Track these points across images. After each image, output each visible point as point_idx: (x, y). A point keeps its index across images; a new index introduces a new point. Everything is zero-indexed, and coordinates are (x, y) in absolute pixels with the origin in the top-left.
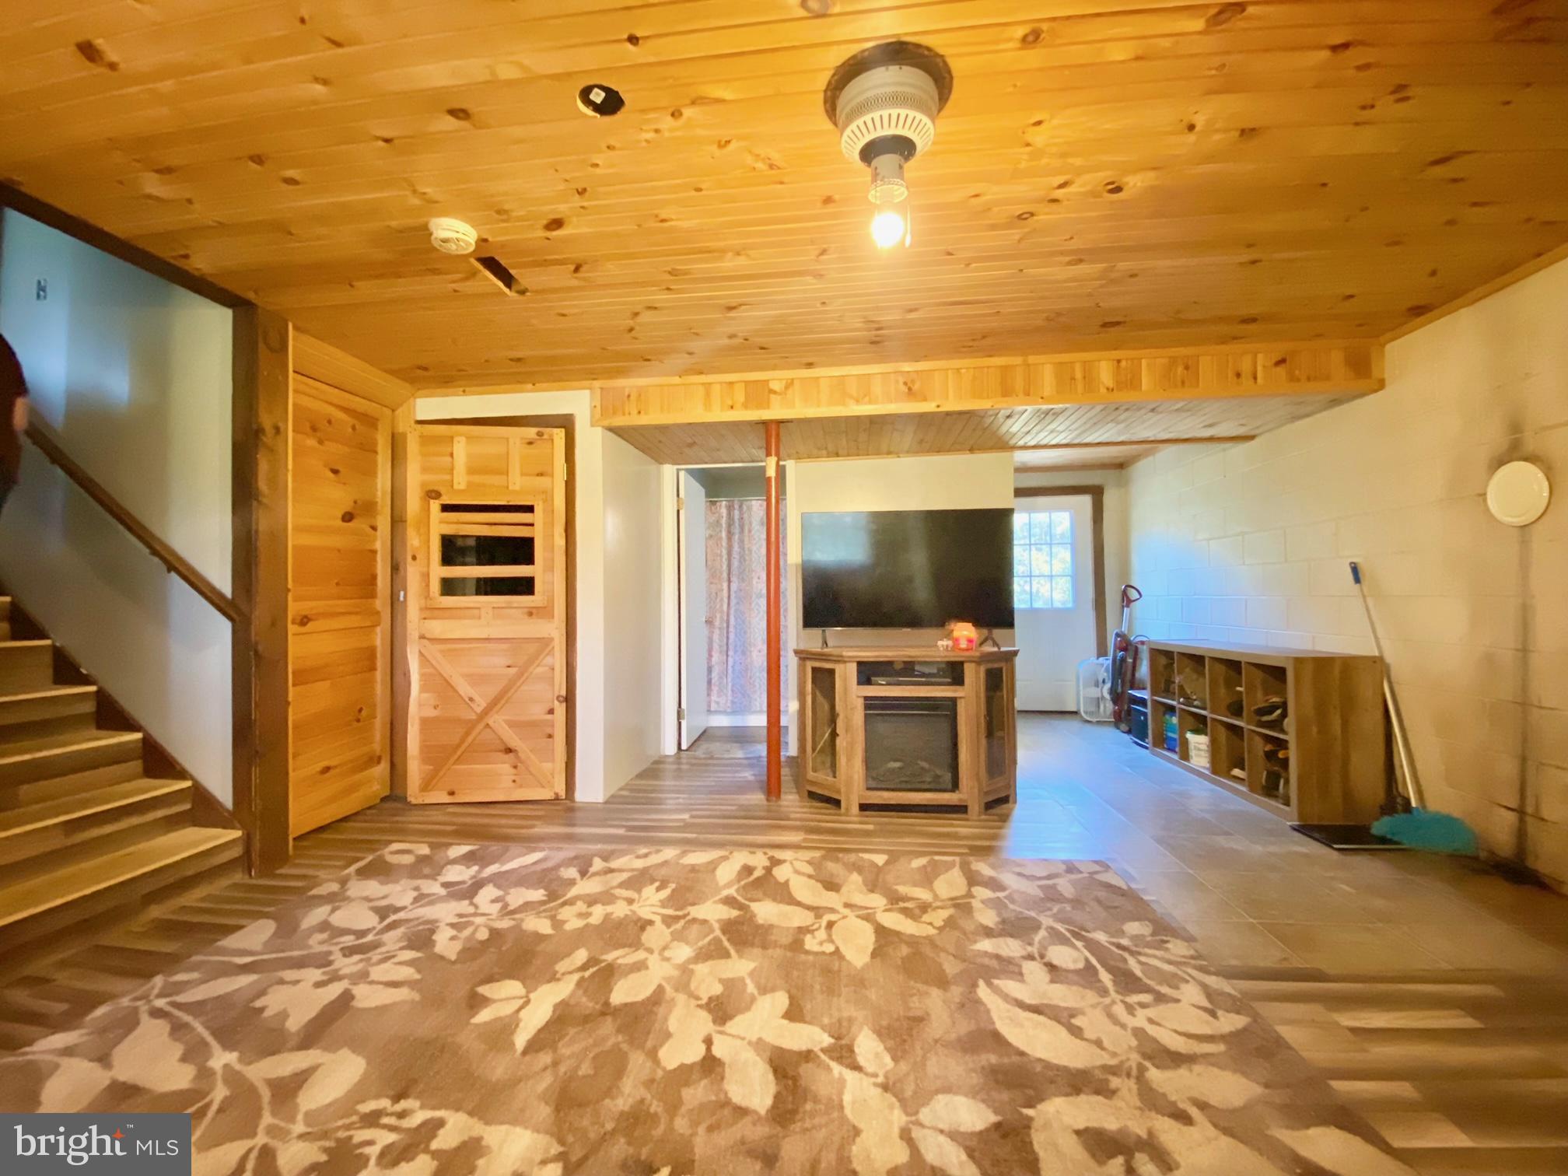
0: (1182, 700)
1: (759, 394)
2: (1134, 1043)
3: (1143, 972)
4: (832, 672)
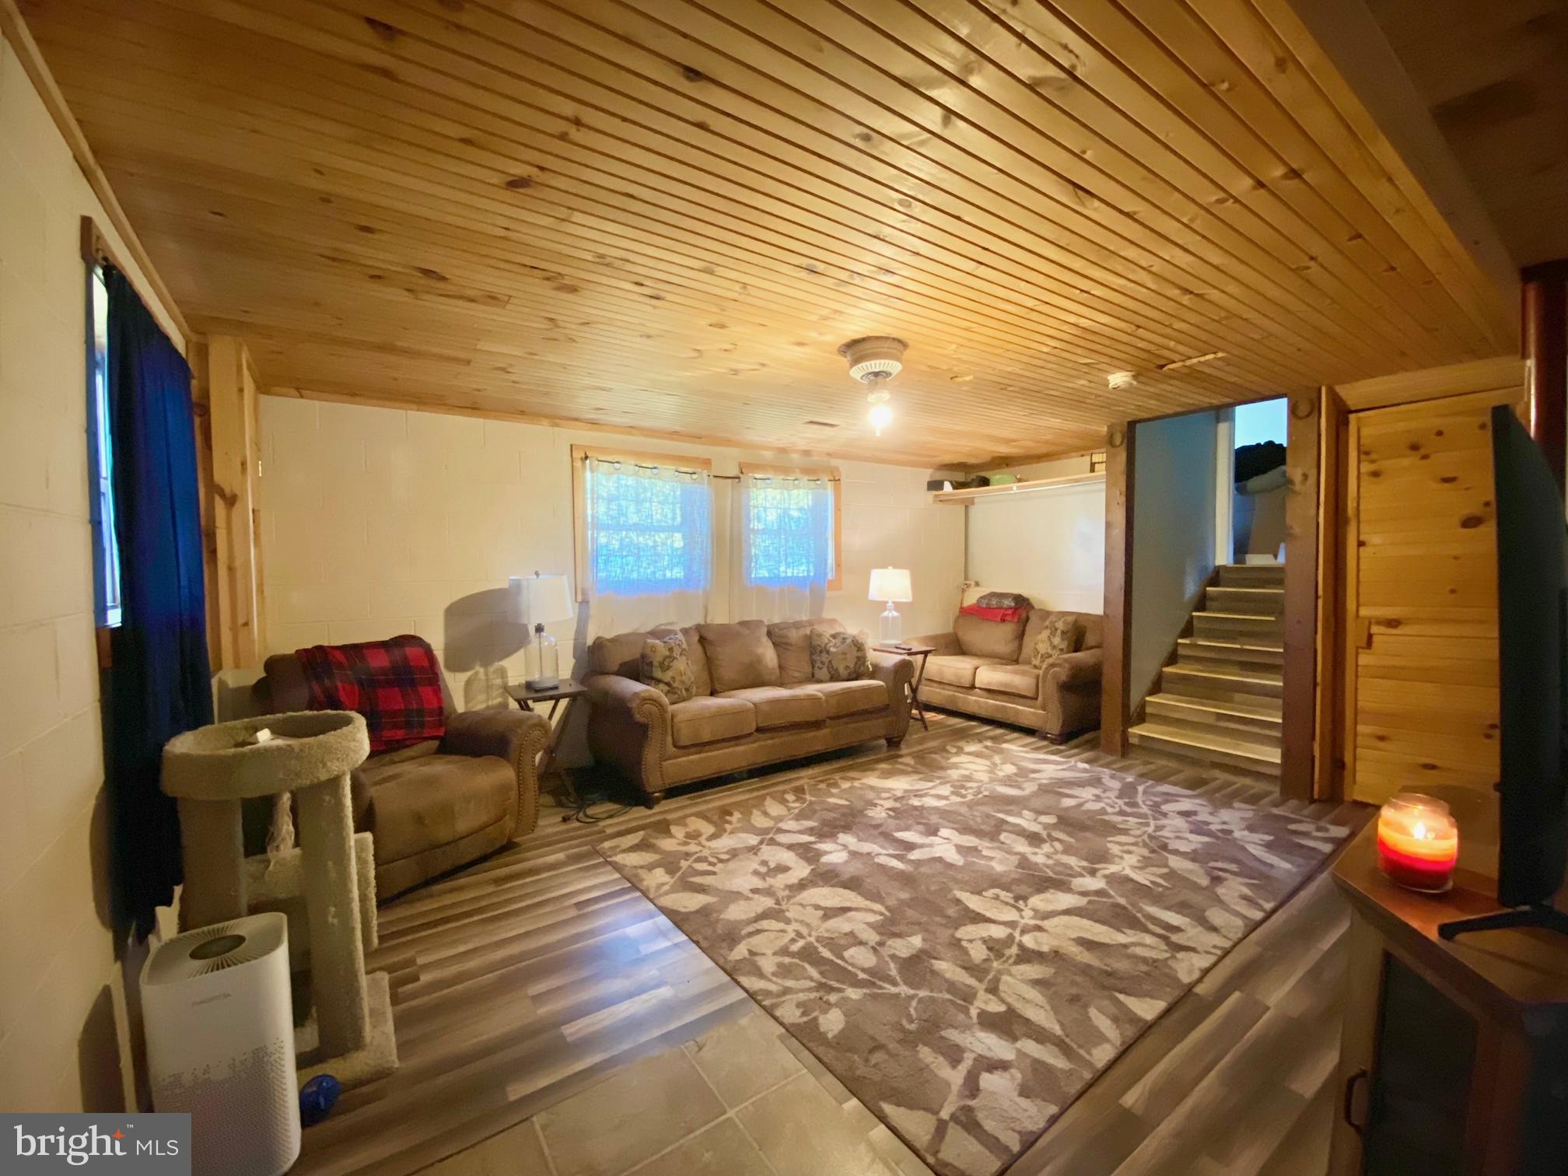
2: (787, 914)
3: (804, 968)
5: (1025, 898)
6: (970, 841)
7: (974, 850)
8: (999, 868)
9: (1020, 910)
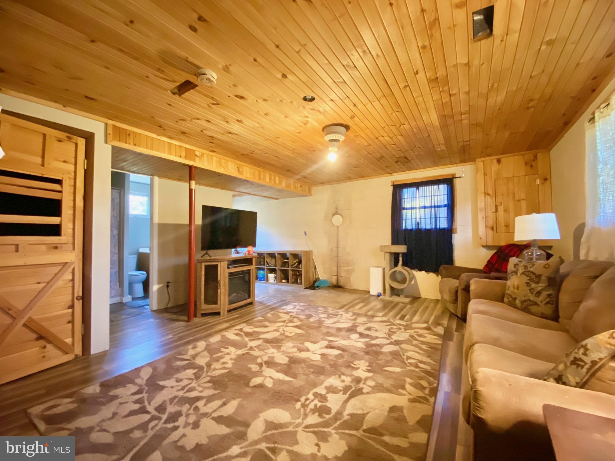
0: (267, 266)
1: (190, 154)
4: (217, 266)
5: (281, 334)
6: (304, 355)
7: (300, 350)
8: (290, 344)
9: (284, 331)
